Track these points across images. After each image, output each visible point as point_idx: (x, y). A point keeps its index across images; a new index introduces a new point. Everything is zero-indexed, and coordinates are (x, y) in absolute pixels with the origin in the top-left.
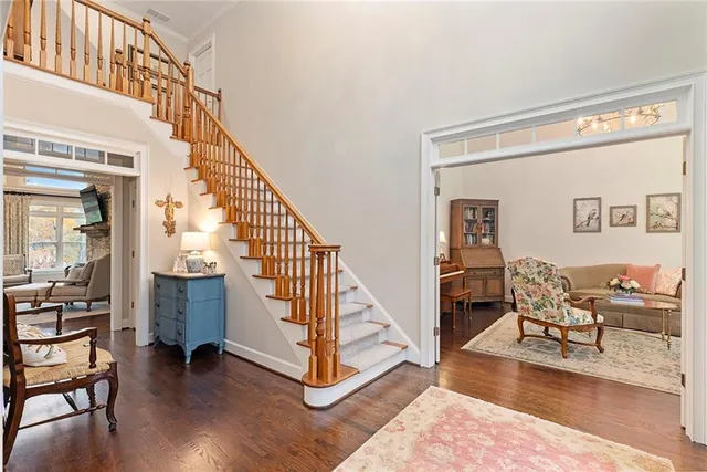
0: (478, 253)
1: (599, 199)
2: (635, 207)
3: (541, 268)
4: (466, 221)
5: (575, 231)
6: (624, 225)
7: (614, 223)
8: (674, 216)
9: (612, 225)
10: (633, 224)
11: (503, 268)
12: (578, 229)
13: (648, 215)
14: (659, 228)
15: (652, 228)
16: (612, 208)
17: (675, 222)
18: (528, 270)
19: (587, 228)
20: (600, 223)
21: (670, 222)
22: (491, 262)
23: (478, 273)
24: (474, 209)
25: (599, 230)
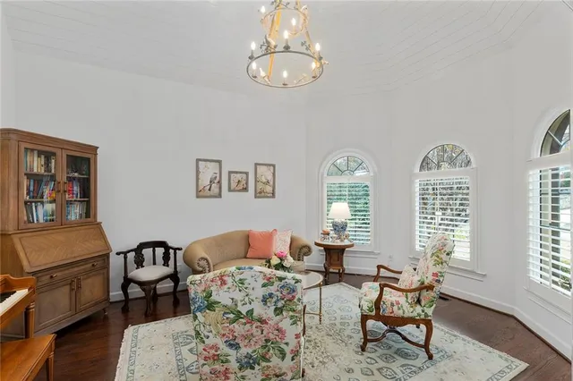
0: (59, 237)
1: (219, 162)
2: (247, 174)
3: (272, 289)
4: (30, 176)
5: (198, 197)
6: (239, 191)
7: (232, 188)
8: (271, 183)
9: (230, 190)
10: (245, 189)
11: (107, 256)
12: (201, 194)
13: (256, 181)
14: (263, 194)
15: (259, 194)
16: (230, 173)
17: (271, 189)
18: (239, 296)
19: (208, 193)
20: (220, 188)
21: (269, 189)
22: (83, 248)
23: (58, 275)
24: (48, 156)
25: (220, 196)
